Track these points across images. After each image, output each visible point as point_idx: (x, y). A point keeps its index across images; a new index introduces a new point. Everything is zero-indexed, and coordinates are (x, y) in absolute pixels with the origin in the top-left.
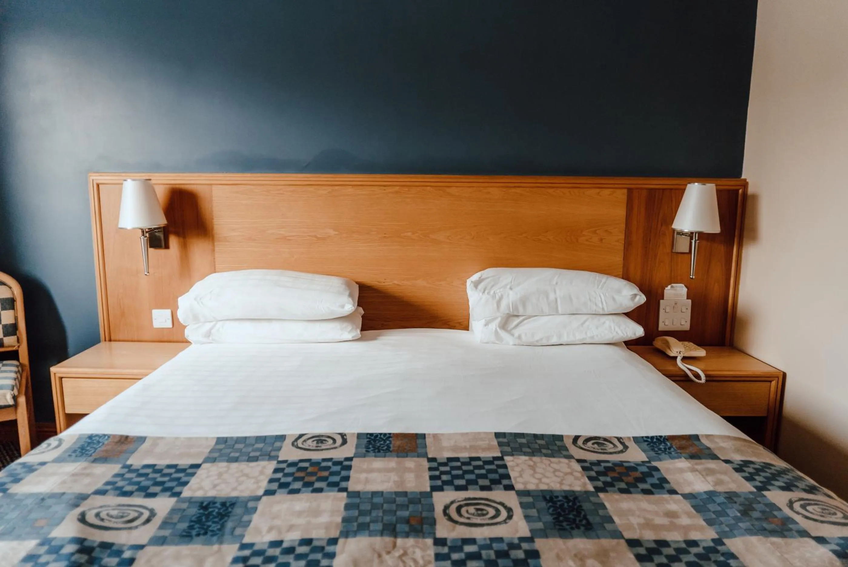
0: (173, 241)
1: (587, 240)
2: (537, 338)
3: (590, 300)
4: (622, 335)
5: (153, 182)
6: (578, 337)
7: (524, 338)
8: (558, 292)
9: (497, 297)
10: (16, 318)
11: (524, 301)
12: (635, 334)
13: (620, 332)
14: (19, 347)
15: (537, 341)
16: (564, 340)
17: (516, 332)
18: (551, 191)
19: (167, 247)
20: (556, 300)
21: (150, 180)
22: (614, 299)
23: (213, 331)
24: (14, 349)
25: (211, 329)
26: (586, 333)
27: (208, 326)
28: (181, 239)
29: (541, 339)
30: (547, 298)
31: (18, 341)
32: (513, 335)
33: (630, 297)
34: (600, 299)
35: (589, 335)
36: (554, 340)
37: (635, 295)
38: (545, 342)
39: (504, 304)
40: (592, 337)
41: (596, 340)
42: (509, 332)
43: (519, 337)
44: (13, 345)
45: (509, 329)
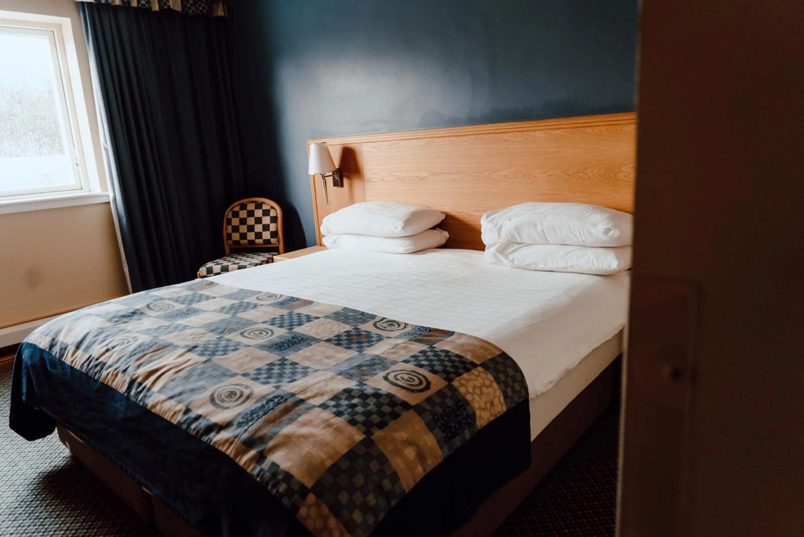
0: (346, 181)
1: (625, 176)
2: (527, 262)
3: (570, 232)
4: (597, 266)
5: (327, 144)
6: (561, 265)
7: (516, 262)
8: (544, 223)
9: (498, 226)
10: (277, 228)
11: (518, 229)
12: (610, 266)
13: (596, 264)
14: (279, 245)
15: (528, 265)
16: (550, 266)
17: (511, 257)
18: (588, 130)
19: (342, 186)
20: (543, 231)
21: (325, 143)
22: (590, 233)
23: (337, 240)
24: (276, 246)
25: (337, 238)
26: (567, 262)
27: (336, 236)
28: (349, 180)
29: (531, 264)
30: (536, 229)
31: (278, 241)
32: (507, 259)
33: (603, 231)
34: (578, 231)
35: (570, 264)
36: (541, 266)
37: (610, 230)
38: (533, 267)
39: (503, 232)
40: (572, 267)
41: (577, 269)
42: (506, 256)
43: (513, 261)
44: (276, 243)
45: (507, 252)
